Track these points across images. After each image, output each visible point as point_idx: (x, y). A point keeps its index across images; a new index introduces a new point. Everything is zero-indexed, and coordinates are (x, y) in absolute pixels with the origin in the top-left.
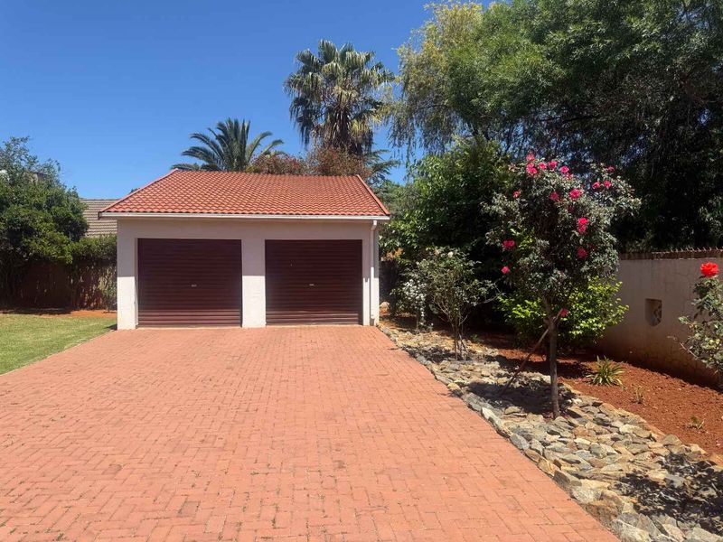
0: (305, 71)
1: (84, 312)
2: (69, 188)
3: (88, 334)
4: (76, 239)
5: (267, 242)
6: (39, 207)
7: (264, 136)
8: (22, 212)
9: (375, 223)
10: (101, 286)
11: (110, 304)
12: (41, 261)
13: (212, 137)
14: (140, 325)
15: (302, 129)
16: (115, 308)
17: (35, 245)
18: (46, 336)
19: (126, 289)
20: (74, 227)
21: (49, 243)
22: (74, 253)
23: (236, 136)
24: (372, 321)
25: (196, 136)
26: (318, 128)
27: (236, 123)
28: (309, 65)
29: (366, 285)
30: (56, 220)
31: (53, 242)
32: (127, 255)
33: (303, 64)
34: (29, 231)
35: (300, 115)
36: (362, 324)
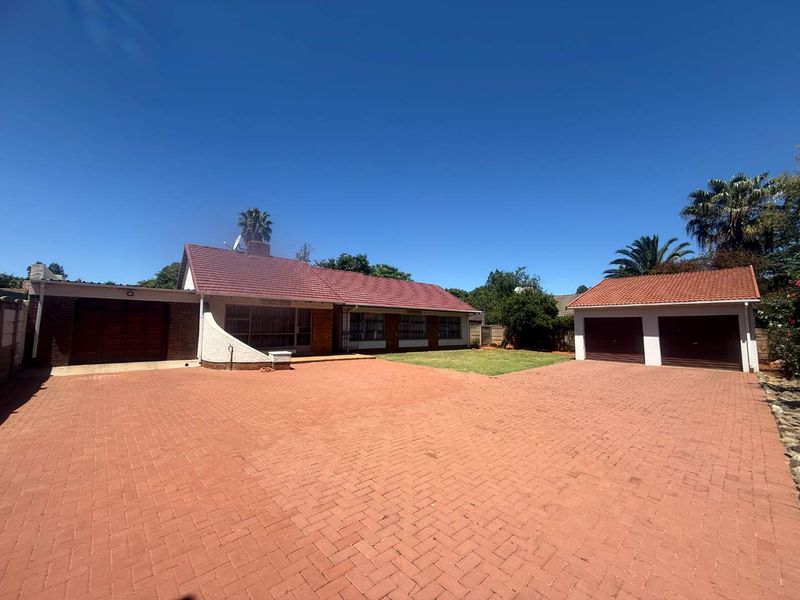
0: (697, 202)
1: (558, 352)
2: (549, 293)
3: (563, 360)
4: (553, 318)
5: (660, 318)
6: (537, 303)
7: (671, 242)
8: (531, 307)
9: (746, 304)
10: (566, 340)
11: (572, 350)
12: (540, 328)
13: (630, 250)
14: (587, 358)
15: (699, 239)
16: (574, 351)
17: (538, 321)
18: (545, 359)
19: (579, 341)
20: (552, 311)
21: (543, 320)
22: (553, 324)
23: (649, 247)
24: (751, 370)
25: (619, 251)
26: (712, 236)
27: (648, 238)
28: (700, 197)
29: (743, 346)
30: (545, 309)
31: (544, 319)
32: (579, 325)
33: (694, 199)
34: (534, 315)
35: (696, 229)
36: (742, 370)
